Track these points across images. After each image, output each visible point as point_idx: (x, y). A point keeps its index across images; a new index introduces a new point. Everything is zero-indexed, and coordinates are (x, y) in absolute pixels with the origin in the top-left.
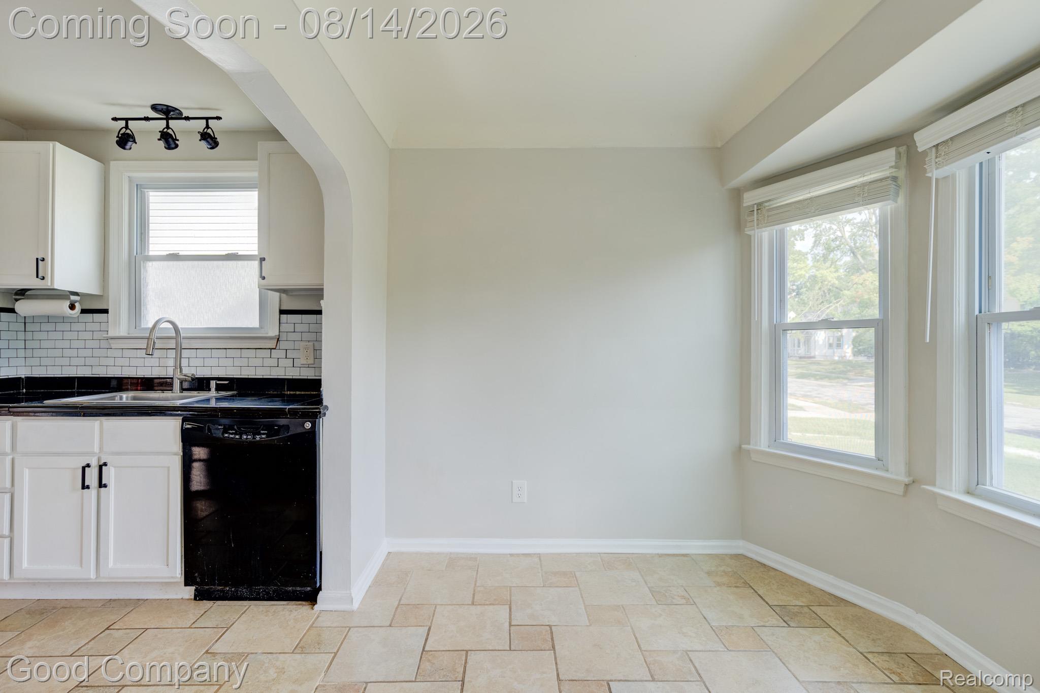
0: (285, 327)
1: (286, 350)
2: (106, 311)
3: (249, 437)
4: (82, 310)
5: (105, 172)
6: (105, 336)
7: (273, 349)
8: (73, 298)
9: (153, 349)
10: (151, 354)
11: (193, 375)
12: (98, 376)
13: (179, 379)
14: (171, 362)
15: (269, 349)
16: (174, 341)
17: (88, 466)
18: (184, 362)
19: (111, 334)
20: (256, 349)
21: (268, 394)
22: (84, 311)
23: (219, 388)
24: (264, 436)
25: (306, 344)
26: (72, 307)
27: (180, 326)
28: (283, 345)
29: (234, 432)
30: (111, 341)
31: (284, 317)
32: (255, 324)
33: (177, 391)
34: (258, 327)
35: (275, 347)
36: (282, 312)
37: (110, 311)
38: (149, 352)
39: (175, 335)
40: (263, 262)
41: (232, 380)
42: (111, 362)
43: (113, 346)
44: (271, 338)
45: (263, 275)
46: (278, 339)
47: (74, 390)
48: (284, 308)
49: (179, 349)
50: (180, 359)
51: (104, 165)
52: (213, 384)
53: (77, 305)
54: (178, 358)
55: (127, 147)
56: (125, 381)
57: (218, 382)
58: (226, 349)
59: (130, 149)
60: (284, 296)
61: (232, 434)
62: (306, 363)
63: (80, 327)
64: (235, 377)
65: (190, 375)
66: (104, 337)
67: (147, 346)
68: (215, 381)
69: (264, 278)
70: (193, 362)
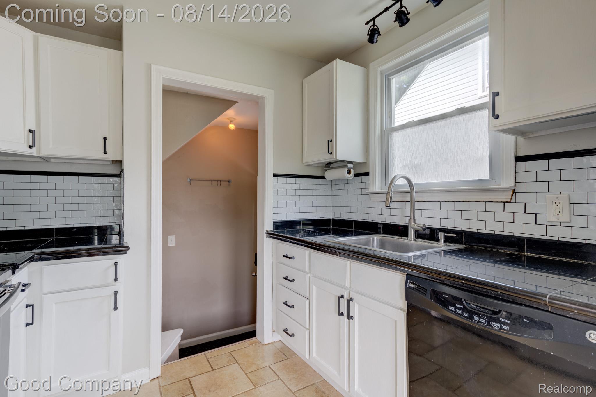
0: (521, 177)
1: (525, 203)
2: (367, 174)
3: (482, 320)
4: (355, 174)
5: (367, 74)
6: (367, 191)
7: (507, 202)
8: (350, 166)
9: (390, 201)
10: (389, 206)
11: (424, 225)
12: (364, 221)
13: (413, 228)
14: (408, 213)
15: (502, 202)
16: (409, 195)
17: (342, 297)
18: (417, 213)
19: (371, 190)
20: (486, 202)
21: (502, 254)
22: (356, 175)
23: (447, 240)
24: (505, 327)
25: (557, 196)
26: (349, 172)
27: (414, 181)
28: (520, 197)
29: (462, 307)
30: (371, 195)
31: (521, 165)
32: (485, 175)
33: (412, 240)
34: (488, 178)
35: (509, 200)
36: (518, 159)
37: (370, 173)
38: (388, 205)
39: (409, 190)
40: (496, 98)
41: (459, 233)
42: (370, 210)
43: (372, 199)
44: (504, 190)
45: (496, 113)
46: (514, 190)
47: (352, 230)
48: (521, 154)
49: (413, 202)
50: (414, 210)
51: (367, 68)
52: (442, 235)
53: (352, 170)
54: (413, 209)
55: (375, 40)
56: (379, 226)
57: (446, 234)
58: (454, 202)
59: (377, 41)
60: (521, 139)
61: (460, 309)
62: (556, 220)
63: (355, 186)
64: (463, 229)
65: (422, 226)
66: (366, 193)
67: (386, 199)
68: (443, 233)
69: (497, 117)
70: (426, 213)
